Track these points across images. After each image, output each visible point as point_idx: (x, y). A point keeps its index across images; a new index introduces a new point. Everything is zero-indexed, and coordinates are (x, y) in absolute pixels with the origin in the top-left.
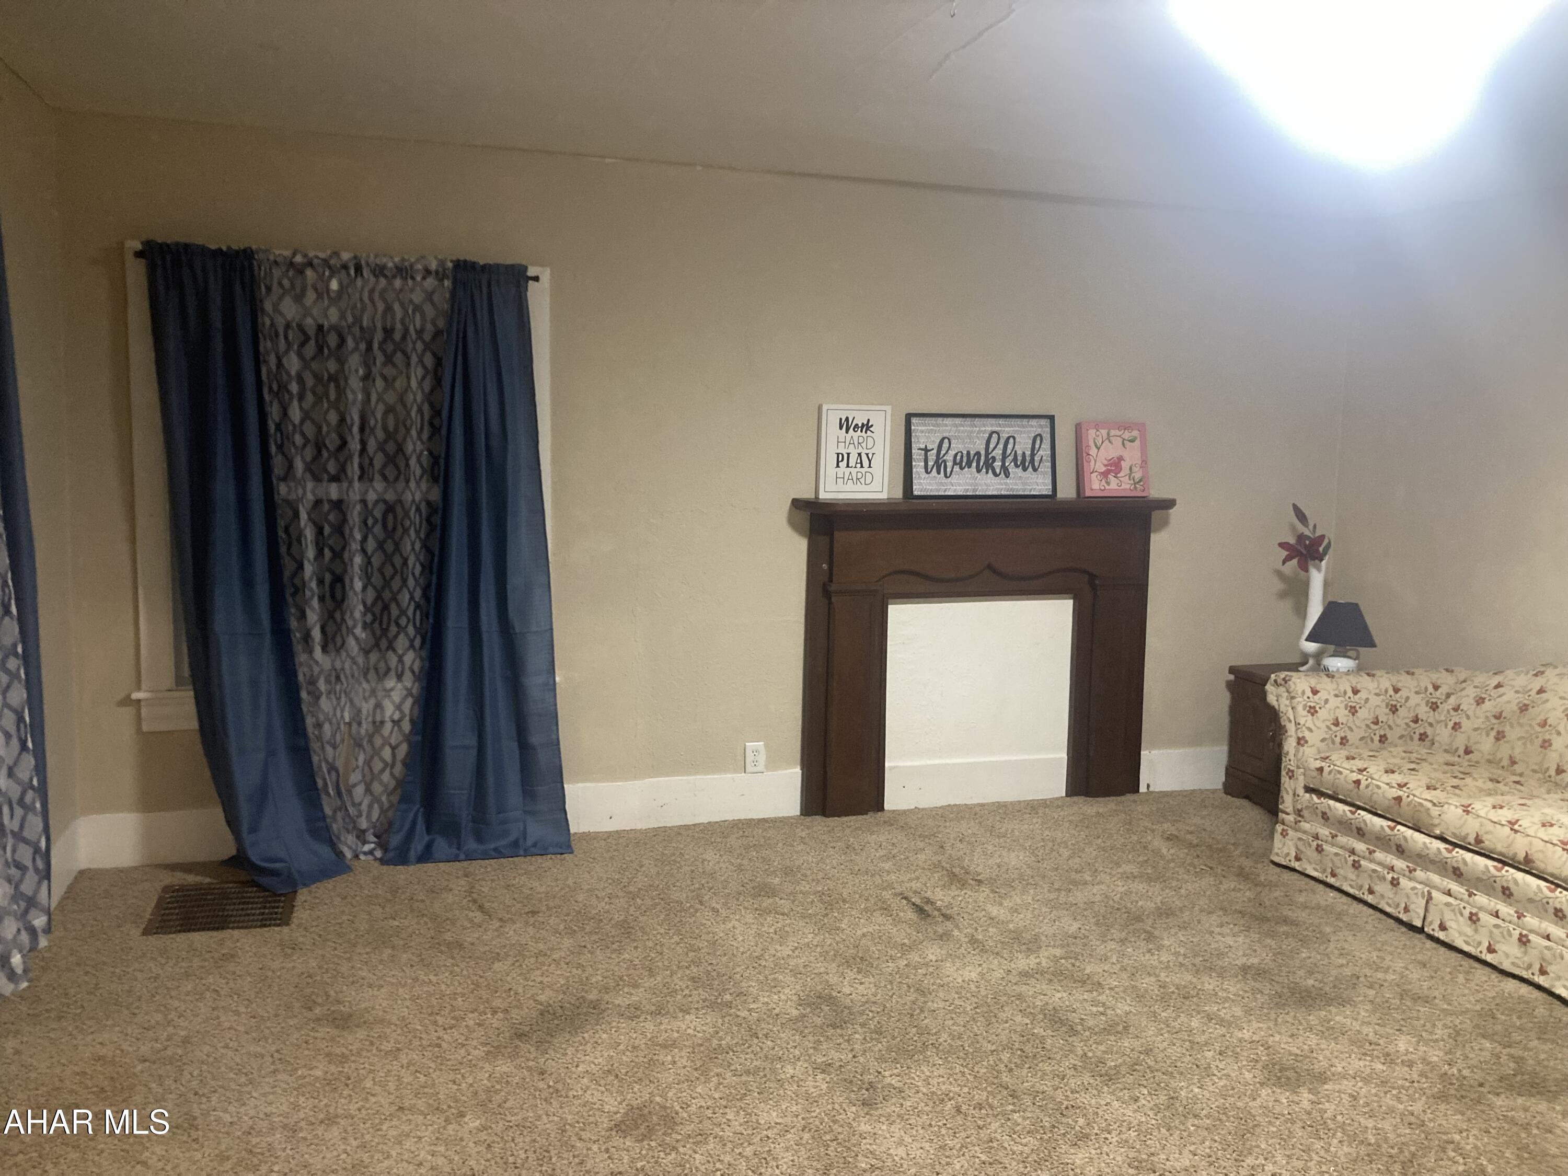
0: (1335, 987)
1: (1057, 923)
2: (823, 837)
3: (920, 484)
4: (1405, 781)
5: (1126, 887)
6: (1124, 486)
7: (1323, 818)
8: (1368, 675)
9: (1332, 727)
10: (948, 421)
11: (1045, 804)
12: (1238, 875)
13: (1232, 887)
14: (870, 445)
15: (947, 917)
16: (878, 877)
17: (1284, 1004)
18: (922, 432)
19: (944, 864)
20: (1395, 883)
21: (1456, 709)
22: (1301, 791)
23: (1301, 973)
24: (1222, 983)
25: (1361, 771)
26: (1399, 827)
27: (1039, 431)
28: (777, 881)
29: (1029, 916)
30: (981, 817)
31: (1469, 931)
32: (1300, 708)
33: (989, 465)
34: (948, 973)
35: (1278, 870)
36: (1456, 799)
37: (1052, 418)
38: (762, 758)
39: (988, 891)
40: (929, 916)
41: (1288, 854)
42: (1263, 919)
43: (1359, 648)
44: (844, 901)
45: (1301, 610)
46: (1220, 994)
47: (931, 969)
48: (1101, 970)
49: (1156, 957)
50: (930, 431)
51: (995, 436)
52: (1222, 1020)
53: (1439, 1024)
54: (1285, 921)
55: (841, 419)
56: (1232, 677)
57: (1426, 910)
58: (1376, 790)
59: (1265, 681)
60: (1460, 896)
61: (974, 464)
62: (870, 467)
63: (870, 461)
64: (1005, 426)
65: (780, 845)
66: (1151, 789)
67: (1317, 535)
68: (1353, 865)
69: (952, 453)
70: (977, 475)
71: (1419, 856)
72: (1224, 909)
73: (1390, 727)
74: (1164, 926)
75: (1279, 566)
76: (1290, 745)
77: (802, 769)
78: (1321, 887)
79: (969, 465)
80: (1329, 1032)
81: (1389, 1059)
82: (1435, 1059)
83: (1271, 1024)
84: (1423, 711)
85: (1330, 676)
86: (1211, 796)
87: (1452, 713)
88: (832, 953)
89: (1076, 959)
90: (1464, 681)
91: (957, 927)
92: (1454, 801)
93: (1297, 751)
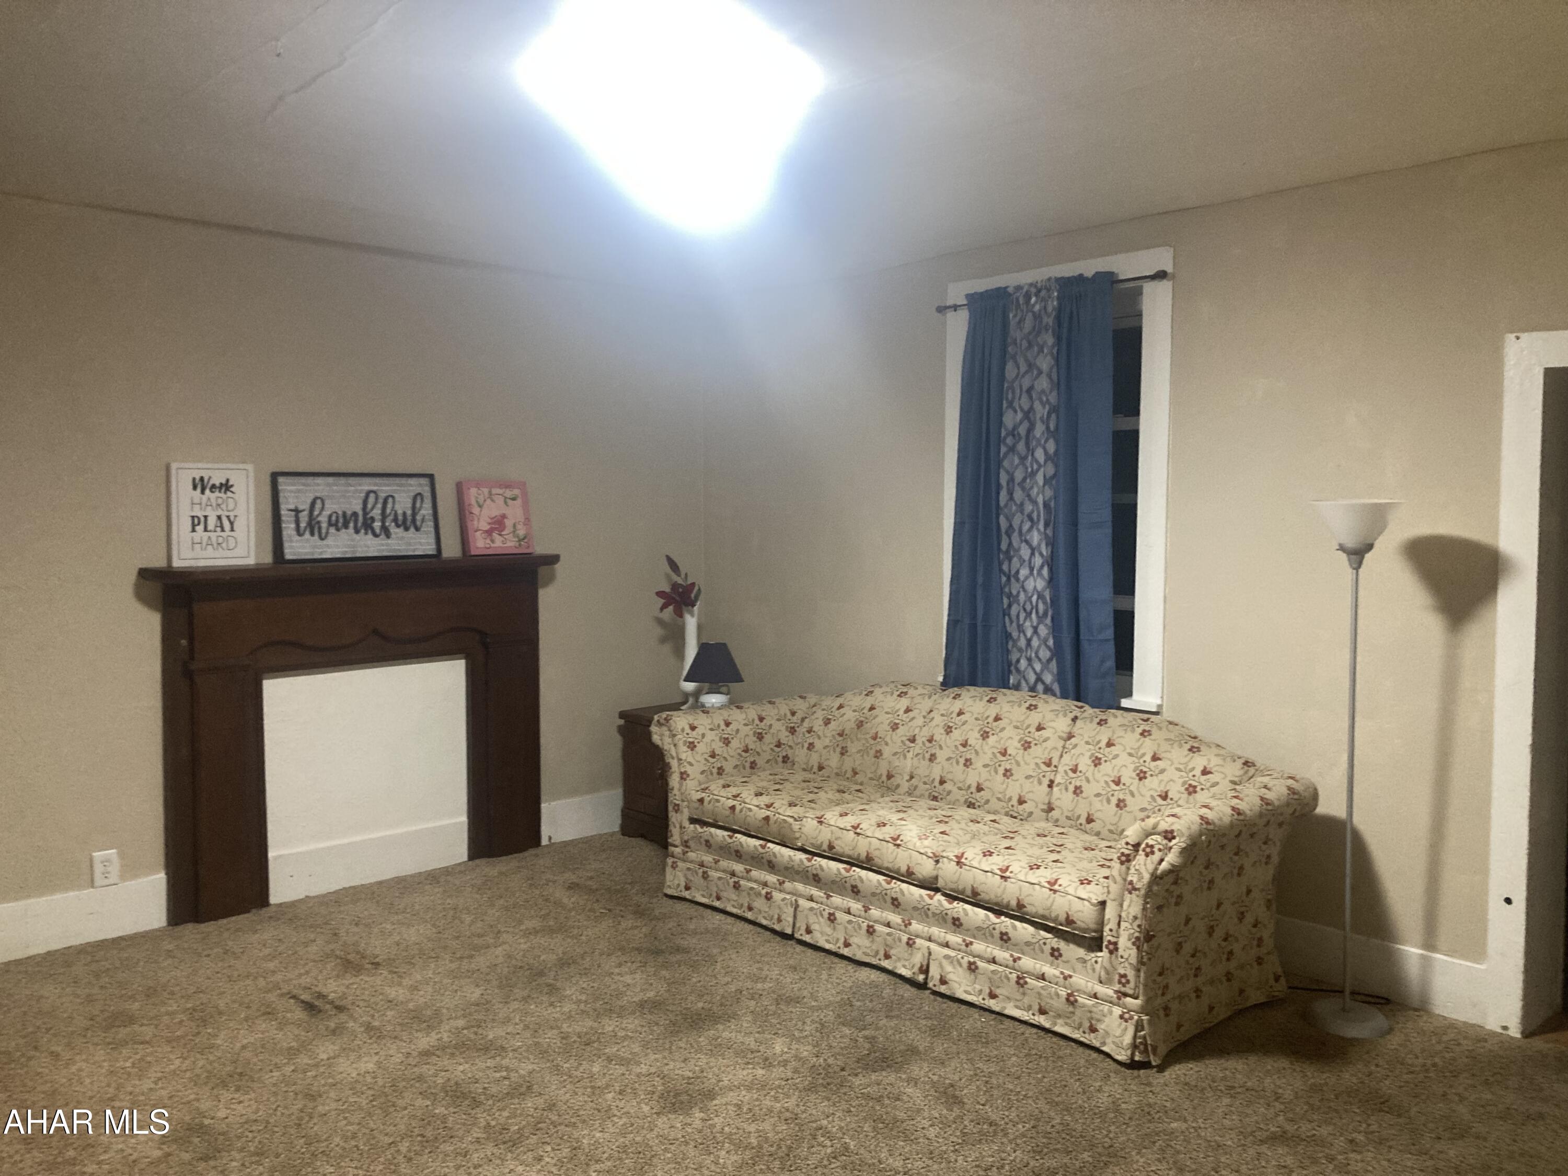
0: (721, 1005)
1: (459, 993)
2: (195, 946)
3: (291, 547)
4: (771, 801)
5: (529, 944)
6: (509, 544)
7: (706, 845)
8: (738, 707)
9: (710, 759)
10: (320, 480)
11: (447, 871)
12: (635, 913)
13: (630, 925)
14: (231, 506)
15: (340, 1009)
16: (262, 979)
17: (678, 1032)
18: (291, 491)
19: (338, 953)
20: (768, 897)
21: (810, 731)
22: (686, 824)
23: (692, 998)
24: (622, 1023)
25: (735, 796)
26: (769, 845)
27: (419, 490)
28: (136, 1005)
29: (430, 989)
30: (379, 896)
31: (828, 930)
32: (681, 744)
33: (368, 526)
34: (341, 1070)
35: (671, 902)
36: (811, 811)
37: (431, 477)
38: (115, 869)
39: (385, 973)
40: (320, 1011)
41: (679, 885)
42: (657, 952)
43: (730, 684)
44: (221, 1013)
45: (679, 652)
46: (619, 1034)
47: (322, 1069)
48: (504, 1034)
49: (558, 1009)
50: (299, 491)
51: (372, 496)
52: (622, 1059)
53: (808, 1021)
54: (678, 950)
55: (194, 479)
56: (622, 722)
57: (795, 917)
58: (749, 813)
59: (650, 722)
60: (821, 900)
61: (351, 525)
62: (232, 530)
63: (232, 523)
64: (381, 485)
65: (142, 963)
66: (553, 841)
67: (689, 583)
68: (734, 886)
69: (326, 513)
70: (355, 536)
71: (786, 868)
72: (622, 949)
73: (758, 754)
74: (566, 976)
75: (657, 613)
76: (674, 781)
77: (166, 874)
78: (709, 911)
79: (346, 526)
80: (717, 1048)
81: (767, 1063)
82: (805, 1053)
83: (666, 1054)
84: (784, 736)
85: (706, 712)
86: (610, 839)
87: (807, 735)
88: (205, 1074)
89: (479, 1026)
90: (814, 706)
91: (351, 1016)
92: (811, 814)
93: (681, 785)
